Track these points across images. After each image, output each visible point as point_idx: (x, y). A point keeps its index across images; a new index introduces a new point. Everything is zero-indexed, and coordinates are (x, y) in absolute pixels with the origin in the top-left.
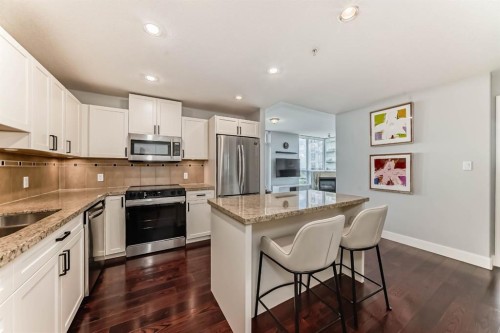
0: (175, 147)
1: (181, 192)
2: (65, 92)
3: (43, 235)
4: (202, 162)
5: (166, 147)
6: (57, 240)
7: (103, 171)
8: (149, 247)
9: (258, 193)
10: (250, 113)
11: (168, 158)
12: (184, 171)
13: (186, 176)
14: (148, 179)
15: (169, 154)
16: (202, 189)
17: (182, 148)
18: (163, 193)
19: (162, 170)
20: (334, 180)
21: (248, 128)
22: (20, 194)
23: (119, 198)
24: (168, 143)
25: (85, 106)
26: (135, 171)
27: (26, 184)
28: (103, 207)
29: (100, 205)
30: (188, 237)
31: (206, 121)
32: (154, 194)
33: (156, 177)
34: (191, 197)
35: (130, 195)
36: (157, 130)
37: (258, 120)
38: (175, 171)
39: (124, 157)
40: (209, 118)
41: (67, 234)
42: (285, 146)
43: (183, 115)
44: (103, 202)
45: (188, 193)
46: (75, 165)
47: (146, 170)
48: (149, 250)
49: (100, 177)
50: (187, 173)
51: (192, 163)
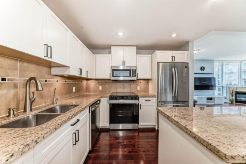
0: (133, 72)
1: (137, 98)
2: (86, 49)
3: (57, 127)
4: (148, 80)
5: (129, 72)
6: (71, 125)
7: (101, 85)
8: (121, 126)
9: (188, 102)
10: (182, 46)
11: (130, 78)
12: (138, 85)
13: (139, 88)
14: (120, 90)
15: (130, 76)
16: (149, 97)
17: (137, 72)
18: (127, 98)
19: (126, 85)
21: (180, 57)
22: (72, 94)
23: (107, 98)
24: (130, 70)
25: (94, 55)
26: (114, 85)
27: (74, 91)
28: (99, 104)
29: (98, 102)
30: (140, 124)
31: (151, 55)
32: (122, 98)
33: (124, 88)
34: (142, 101)
35: (112, 98)
36: (124, 63)
37: (188, 50)
38: (133, 85)
39: (109, 78)
40: (152, 54)
41: (78, 121)
42: (202, 69)
43: (137, 54)
44: (99, 100)
45: (140, 99)
46: (92, 82)
47: (119, 84)
48: (121, 128)
49: (101, 88)
50: (140, 87)
51: (142, 81)
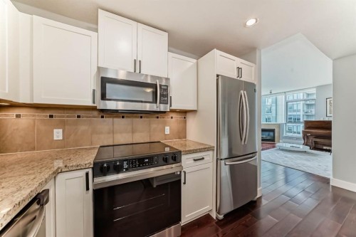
1: (175, 157)
7: (62, 125)
12: (165, 124)
13: (167, 130)
14: (124, 136)
15: (154, 101)
16: (200, 151)
17: (170, 94)
18: (151, 161)
20: (273, 131)
23: (83, 173)
24: (154, 86)
31: (195, 61)
34: (187, 163)
36: (138, 67)
38: (155, 123)
39: (90, 103)
40: (198, 58)
43: (169, 51)
45: (184, 158)
46: (18, 116)
49: (58, 134)
50: (169, 127)
51: (173, 115)
